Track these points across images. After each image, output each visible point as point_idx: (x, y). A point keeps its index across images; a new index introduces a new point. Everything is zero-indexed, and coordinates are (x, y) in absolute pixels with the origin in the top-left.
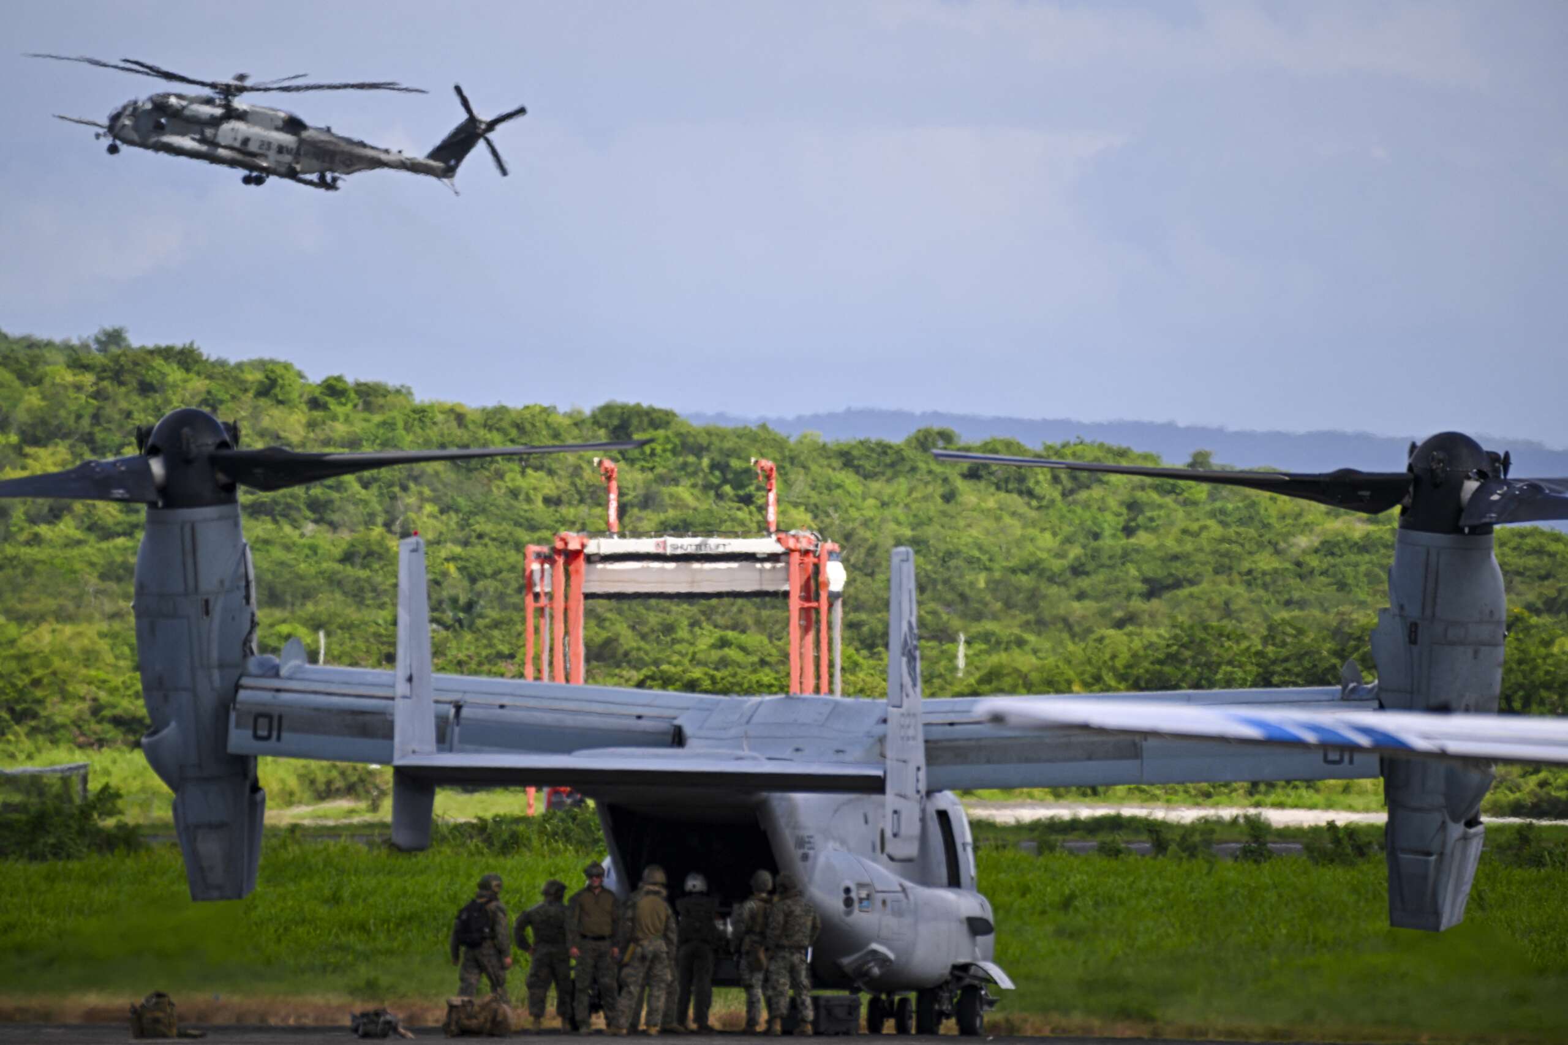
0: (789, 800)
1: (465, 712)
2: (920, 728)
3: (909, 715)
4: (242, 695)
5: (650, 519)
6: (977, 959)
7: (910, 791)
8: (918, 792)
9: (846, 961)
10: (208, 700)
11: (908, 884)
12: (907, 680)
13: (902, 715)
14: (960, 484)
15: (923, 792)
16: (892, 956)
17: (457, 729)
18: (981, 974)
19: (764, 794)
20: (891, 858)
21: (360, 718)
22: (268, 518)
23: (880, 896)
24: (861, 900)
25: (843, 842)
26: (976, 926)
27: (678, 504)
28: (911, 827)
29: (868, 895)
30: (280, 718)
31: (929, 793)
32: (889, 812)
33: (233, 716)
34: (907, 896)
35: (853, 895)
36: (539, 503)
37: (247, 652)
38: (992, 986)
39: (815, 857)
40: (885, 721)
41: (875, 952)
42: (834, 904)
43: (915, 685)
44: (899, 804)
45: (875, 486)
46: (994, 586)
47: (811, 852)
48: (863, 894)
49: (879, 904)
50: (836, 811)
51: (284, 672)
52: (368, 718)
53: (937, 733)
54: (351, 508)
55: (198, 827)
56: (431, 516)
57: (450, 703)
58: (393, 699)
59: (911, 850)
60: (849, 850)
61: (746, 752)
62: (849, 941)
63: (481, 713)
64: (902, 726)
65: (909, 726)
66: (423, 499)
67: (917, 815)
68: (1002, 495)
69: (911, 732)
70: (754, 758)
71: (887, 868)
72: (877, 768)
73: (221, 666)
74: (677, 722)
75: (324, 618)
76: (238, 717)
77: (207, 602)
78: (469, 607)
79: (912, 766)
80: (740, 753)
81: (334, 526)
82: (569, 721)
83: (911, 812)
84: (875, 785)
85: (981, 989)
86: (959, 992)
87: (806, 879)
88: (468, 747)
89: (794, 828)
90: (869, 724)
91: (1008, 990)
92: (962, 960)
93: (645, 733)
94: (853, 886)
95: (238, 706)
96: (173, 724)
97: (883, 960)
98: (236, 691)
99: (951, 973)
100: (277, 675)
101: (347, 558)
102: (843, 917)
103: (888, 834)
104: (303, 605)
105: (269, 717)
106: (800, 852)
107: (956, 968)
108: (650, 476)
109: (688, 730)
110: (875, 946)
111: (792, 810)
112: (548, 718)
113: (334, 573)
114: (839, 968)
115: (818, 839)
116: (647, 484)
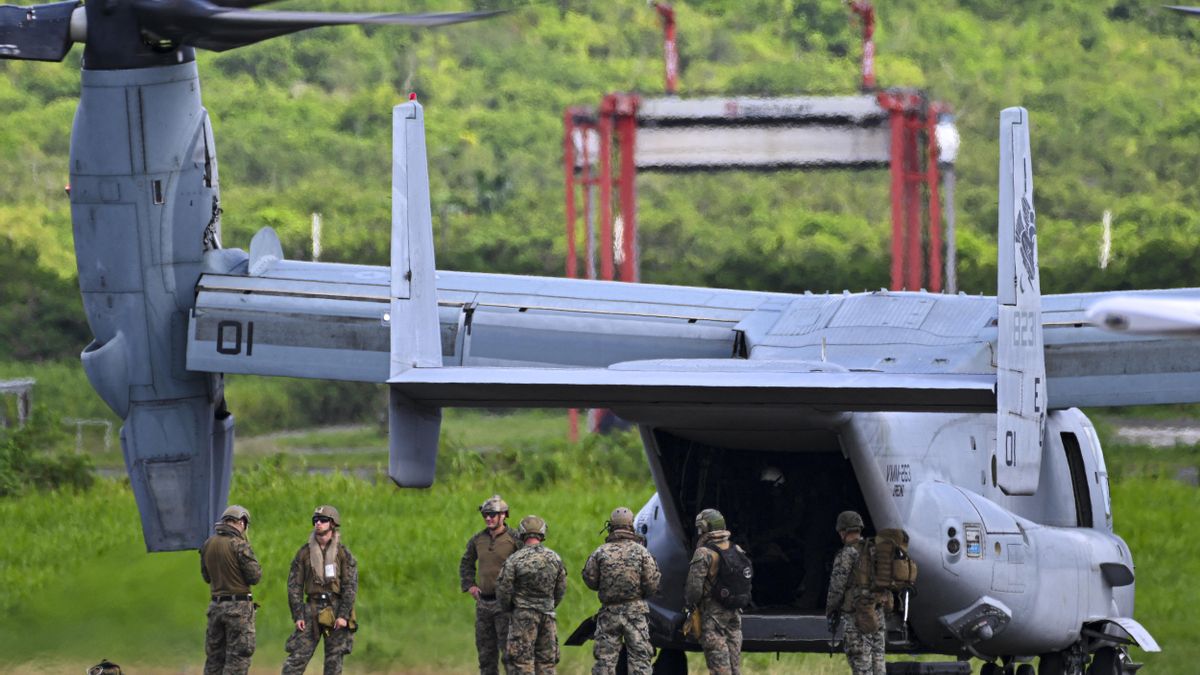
0: (878, 420)
1: (476, 318)
2: (1039, 330)
3: (1024, 314)
4: (203, 297)
5: (720, 76)
6: (1113, 615)
7: (1028, 410)
8: (1037, 409)
9: (951, 619)
10: (162, 303)
11: (1026, 523)
12: (1021, 271)
13: (1017, 314)
14: (1105, 26)
15: (1043, 410)
16: (1009, 612)
17: (468, 338)
18: (1118, 633)
19: (847, 414)
20: (1006, 492)
21: (349, 325)
22: (246, 76)
23: (993, 539)
24: (969, 544)
25: (945, 472)
26: (1113, 575)
27: (753, 56)
28: (1029, 452)
29: (977, 537)
30: (251, 325)
31: (1051, 412)
32: (1001, 435)
33: (193, 322)
34: (1026, 539)
35: (959, 537)
36: (583, 57)
37: (208, 244)
38: (1130, 647)
39: (912, 491)
40: (995, 323)
41: (987, 607)
42: (937, 548)
43: (1031, 277)
44: (1013, 424)
45: (999, 30)
46: (1146, 154)
47: (907, 485)
48: (972, 536)
49: (990, 547)
50: (936, 434)
51: (253, 270)
52: (358, 325)
53: (1061, 336)
54: (349, 64)
55: (151, 461)
56: (449, 71)
57: (460, 306)
58: (388, 301)
59: (1030, 481)
60: (952, 482)
61: (825, 363)
62: (955, 594)
63: (498, 318)
64: (1017, 329)
65: (1024, 329)
66: (440, 52)
67: (1036, 438)
68: (1156, 40)
69: (1027, 336)
70: (834, 371)
71: (1000, 504)
72: (986, 381)
73: (176, 263)
74: (738, 327)
75: (320, 198)
76: (199, 326)
77: (158, 183)
78: (499, 183)
79: (1029, 378)
80: (816, 364)
81: (328, 87)
82: (606, 326)
83: (1029, 435)
84: (983, 402)
85: (1121, 652)
86: (1092, 656)
87: (901, 518)
88: (480, 359)
89: (885, 456)
90: (977, 326)
91: (1151, 654)
92: (1095, 617)
93: (699, 340)
94: (958, 527)
95: (198, 312)
96: (119, 334)
97: (998, 619)
98: (196, 294)
99: (1082, 633)
100: (245, 274)
101: (346, 124)
102: (947, 564)
103: (1001, 461)
104: (294, 183)
105: (238, 325)
106: (892, 485)
107: (1086, 626)
108: (716, 21)
109: (752, 337)
110: (987, 600)
111: (883, 435)
112: (580, 324)
113: (330, 144)
114: (943, 627)
115: (915, 468)
116: (715, 33)
